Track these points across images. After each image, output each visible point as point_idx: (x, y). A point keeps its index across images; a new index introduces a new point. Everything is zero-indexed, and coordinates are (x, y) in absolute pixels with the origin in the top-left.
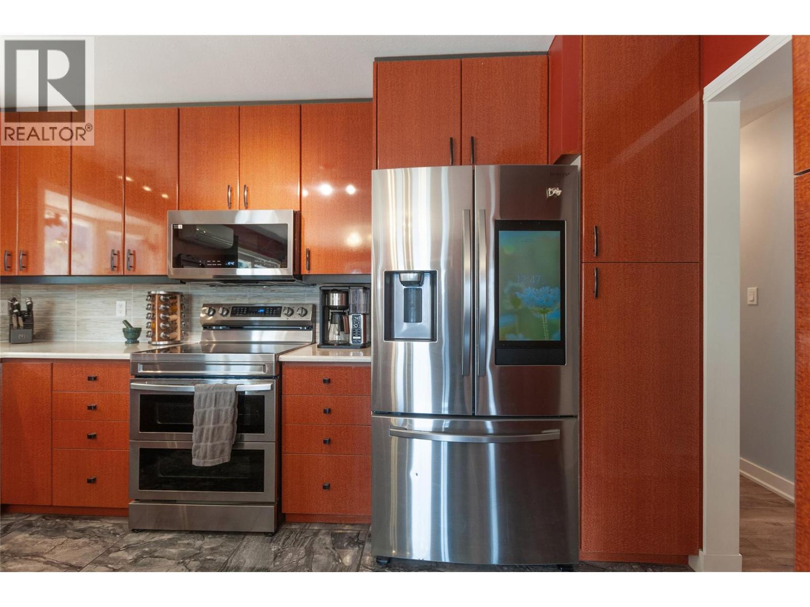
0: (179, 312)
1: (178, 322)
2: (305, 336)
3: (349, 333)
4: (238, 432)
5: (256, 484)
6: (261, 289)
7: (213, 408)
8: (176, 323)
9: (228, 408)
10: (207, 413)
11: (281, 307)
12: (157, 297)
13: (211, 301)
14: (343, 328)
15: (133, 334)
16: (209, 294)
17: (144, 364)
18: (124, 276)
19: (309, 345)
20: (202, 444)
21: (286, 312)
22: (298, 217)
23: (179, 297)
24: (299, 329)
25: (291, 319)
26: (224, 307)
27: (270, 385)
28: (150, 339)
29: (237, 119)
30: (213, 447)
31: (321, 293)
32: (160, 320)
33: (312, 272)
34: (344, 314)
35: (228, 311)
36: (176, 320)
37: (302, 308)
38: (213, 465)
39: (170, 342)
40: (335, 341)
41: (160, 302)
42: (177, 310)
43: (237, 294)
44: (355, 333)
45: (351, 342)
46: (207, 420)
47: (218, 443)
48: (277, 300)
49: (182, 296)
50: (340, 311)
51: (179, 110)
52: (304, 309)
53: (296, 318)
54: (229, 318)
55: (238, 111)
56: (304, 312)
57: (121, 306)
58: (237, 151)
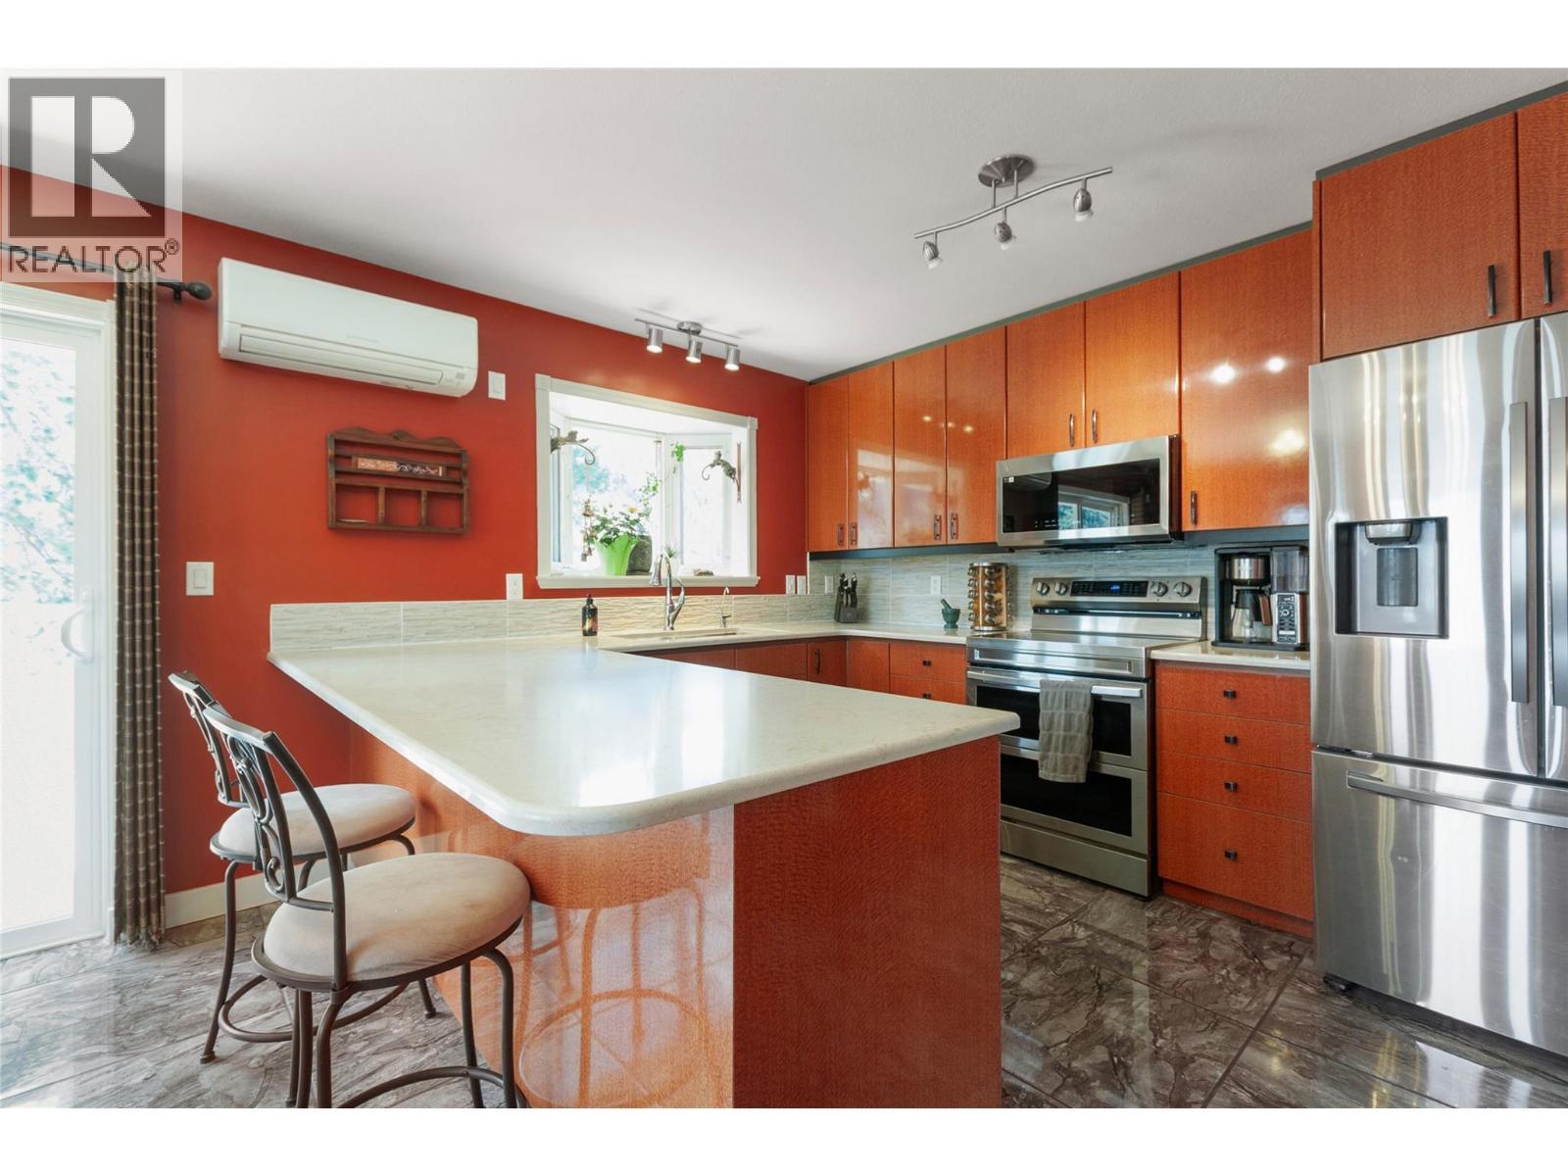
0: (1004, 589)
1: (1004, 602)
2: (1190, 628)
3: (1271, 624)
4: (1093, 749)
5: (1121, 823)
6: (1113, 556)
7: (1063, 711)
8: (1001, 604)
9: (1082, 713)
10: (1056, 716)
11: (1147, 583)
12: (981, 570)
13: (1042, 575)
14: (1258, 615)
15: (952, 617)
16: (1040, 564)
17: (980, 650)
18: (947, 545)
19: (1195, 642)
20: (1051, 754)
21: (1156, 589)
22: (1175, 445)
23: (1004, 569)
24: (1177, 617)
25: (1164, 600)
26: (1063, 582)
27: (1139, 690)
28: (972, 623)
29: (1082, 320)
30: (1065, 759)
31: (1217, 559)
32: (985, 600)
33: (1200, 528)
34: (1262, 592)
35: (1067, 588)
36: (1001, 600)
37: (1183, 583)
38: (1065, 781)
39: (995, 629)
40: (1244, 638)
41: (985, 576)
42: (1001, 586)
43: (1077, 563)
44: (1283, 624)
45: (1275, 639)
46: (1056, 725)
47: (1071, 755)
48: (1139, 571)
49: (1007, 568)
50: (1254, 588)
51: (1006, 328)
52: (1187, 585)
53: (1172, 598)
54: (1068, 598)
55: (1082, 308)
56: (1186, 590)
57: (935, 582)
58: (1082, 364)
